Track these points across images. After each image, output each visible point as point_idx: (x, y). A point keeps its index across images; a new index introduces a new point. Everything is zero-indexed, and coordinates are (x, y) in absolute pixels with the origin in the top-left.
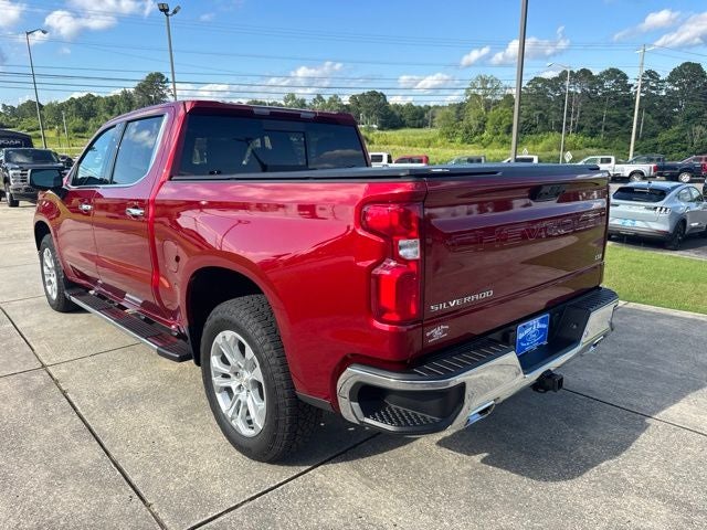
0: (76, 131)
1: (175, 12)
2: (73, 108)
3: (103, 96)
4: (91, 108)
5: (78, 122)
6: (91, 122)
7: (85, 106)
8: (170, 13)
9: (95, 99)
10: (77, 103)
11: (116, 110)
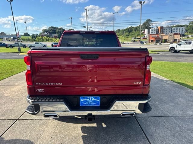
0: (126, 36)
1: (144, 3)
2: (127, 30)
3: (134, 27)
4: (131, 30)
5: (127, 33)
6: (131, 33)
7: (130, 29)
8: (142, 3)
9: (133, 27)
10: (128, 29)
11: (137, 30)
